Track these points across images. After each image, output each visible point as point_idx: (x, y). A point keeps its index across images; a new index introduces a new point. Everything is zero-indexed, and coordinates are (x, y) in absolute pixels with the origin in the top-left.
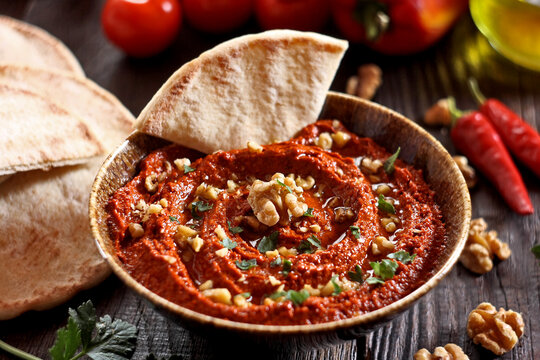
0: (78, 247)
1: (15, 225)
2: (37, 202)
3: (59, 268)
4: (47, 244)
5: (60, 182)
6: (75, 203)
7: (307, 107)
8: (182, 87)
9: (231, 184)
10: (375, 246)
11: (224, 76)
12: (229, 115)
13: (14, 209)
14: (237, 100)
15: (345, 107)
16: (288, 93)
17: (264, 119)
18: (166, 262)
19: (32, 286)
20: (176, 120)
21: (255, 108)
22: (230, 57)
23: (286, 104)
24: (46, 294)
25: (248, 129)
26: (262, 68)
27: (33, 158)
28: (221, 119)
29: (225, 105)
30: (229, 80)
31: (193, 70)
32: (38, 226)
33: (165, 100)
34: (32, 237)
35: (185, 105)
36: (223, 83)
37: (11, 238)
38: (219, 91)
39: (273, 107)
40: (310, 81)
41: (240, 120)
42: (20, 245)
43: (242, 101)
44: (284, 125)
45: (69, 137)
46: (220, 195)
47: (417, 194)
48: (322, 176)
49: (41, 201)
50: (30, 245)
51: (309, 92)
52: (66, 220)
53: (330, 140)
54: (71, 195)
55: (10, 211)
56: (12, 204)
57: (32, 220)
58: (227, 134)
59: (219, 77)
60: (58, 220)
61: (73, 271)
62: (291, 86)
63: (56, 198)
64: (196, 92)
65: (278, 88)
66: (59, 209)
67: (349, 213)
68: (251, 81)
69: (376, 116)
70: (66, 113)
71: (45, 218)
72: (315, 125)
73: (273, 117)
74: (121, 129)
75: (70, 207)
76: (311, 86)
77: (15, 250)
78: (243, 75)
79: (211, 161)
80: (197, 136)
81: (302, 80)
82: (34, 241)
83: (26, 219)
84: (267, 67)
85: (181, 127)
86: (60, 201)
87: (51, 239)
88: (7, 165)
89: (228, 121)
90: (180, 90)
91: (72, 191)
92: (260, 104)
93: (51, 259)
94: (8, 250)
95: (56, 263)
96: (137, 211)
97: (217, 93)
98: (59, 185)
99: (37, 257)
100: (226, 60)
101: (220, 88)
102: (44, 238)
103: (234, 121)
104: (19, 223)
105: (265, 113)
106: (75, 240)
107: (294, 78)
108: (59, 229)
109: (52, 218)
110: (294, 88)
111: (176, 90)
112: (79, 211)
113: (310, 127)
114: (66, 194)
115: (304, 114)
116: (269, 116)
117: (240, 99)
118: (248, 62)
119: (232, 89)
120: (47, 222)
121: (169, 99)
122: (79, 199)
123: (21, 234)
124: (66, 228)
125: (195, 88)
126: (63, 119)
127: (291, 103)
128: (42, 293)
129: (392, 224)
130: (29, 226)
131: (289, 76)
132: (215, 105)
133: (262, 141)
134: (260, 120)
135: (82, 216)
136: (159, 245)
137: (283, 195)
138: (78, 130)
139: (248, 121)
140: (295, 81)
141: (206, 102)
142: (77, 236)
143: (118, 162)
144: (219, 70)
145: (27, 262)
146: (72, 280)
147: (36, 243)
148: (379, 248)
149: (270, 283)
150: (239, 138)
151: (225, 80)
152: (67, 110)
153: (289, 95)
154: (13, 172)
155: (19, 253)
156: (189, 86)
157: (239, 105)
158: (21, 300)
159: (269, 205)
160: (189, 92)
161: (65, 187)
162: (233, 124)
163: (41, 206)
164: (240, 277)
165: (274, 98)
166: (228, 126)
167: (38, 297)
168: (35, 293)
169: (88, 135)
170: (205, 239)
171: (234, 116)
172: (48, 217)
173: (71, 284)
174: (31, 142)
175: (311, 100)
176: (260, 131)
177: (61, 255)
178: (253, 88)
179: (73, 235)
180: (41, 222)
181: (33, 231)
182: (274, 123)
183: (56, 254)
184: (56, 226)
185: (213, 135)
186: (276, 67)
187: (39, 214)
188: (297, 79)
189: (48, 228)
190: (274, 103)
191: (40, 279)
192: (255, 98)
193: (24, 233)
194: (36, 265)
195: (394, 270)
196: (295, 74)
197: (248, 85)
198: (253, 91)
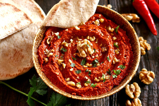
0: (29, 54)
1: (10, 49)
2: (15, 40)
3: (24, 61)
4: (20, 54)
5: (21, 33)
6: (26, 39)
7: (91, 12)
8: (55, 12)
9: (71, 40)
10: (114, 61)
11: (67, 7)
12: (69, 17)
13: (9, 43)
14: (71, 13)
15: (102, 10)
16: (85, 8)
17: (79, 17)
18: (56, 74)
19: (17, 68)
20: (54, 21)
21: (76, 14)
22: (68, 2)
23: (86, 12)
24: (22, 71)
25: (75, 20)
26: (78, 3)
27: (13, 30)
28: (67, 19)
29: (67, 15)
30: (68, 8)
31: (57, 7)
32: (16, 48)
33: (50, 17)
34: (15, 52)
35: (56, 17)
36: (67, 9)
37: (9, 53)
38: (66, 11)
39: (82, 13)
40: (92, 4)
41: (72, 18)
42: (12, 55)
43: (73, 13)
44: (85, 18)
45: (22, 20)
46: (69, 45)
47: (125, 41)
48: (97, 36)
49: (16, 40)
50: (15, 55)
51: (92, 8)
52: (24, 45)
53: (99, 22)
54: (24, 37)
55: (8, 44)
56: (8, 42)
57: (15, 46)
58: (69, 22)
59: (65, 7)
60: (22, 46)
61: (28, 62)
62: (86, 7)
63: (20, 38)
64: (59, 13)
65: (83, 8)
66: (22, 42)
67: (106, 50)
68: (75, 7)
69: (112, 13)
70: (20, 11)
71: (18, 45)
72: (94, 16)
73: (82, 16)
74: (36, 11)
75: (25, 41)
76: (92, 6)
77: (11, 57)
78: (72, 6)
79: (65, 34)
80: (60, 25)
81: (90, 5)
82: (16, 53)
83: (13, 46)
84: (79, 2)
85: (55, 23)
86: (21, 39)
87: (21, 52)
88: (6, 35)
89: (69, 19)
90: (54, 13)
91: (24, 35)
92: (78, 13)
93: (21, 59)
94: (9, 57)
95: (23, 60)
96: (46, 53)
97: (65, 12)
98: (20, 34)
99: (17, 58)
100: (67, 3)
101: (66, 10)
102: (18, 52)
103: (70, 19)
104: (11, 48)
105: (79, 15)
106: (27, 52)
107: (87, 4)
108: (22, 49)
109: (20, 45)
110: (87, 7)
111: (53, 13)
112: (27, 42)
113: (92, 17)
114: (23, 37)
115: (91, 13)
116: (81, 16)
117: (72, 12)
118: (74, 2)
119: (69, 10)
120: (19, 47)
121: (51, 16)
122: (27, 38)
123: (12, 52)
124: (24, 48)
125: (59, 12)
126: (19, 13)
127: (87, 11)
128: (21, 71)
129: (118, 52)
130: (14, 48)
131: (86, 4)
132: (65, 15)
133: (79, 23)
134: (78, 17)
135: (29, 44)
136: (53, 67)
137: (87, 48)
138: (24, 17)
139: (74, 18)
140: (87, 5)
141: (62, 15)
142: (28, 50)
143: (38, 36)
144: (65, 5)
145: (15, 60)
146: (28, 65)
147: (16, 54)
148: (115, 62)
149: (85, 78)
150: (72, 23)
151: (67, 8)
152: (20, 9)
153: (86, 9)
154: (8, 36)
155: (12, 58)
156: (57, 12)
157: (71, 14)
158: (15, 73)
159: (83, 52)
160: (57, 13)
161: (22, 34)
162: (70, 20)
163: (17, 42)
164: (77, 77)
165: (82, 11)
166: (69, 21)
167: (19, 72)
168: (19, 71)
169: (27, 18)
170: (66, 64)
171: (71, 17)
172: (19, 45)
173: (28, 67)
174: (11, 25)
175: (92, 9)
176: (78, 20)
177: (24, 57)
178: (76, 9)
179: (27, 50)
180: (17, 47)
181: (15, 50)
182: (82, 17)
183: (23, 57)
184: (21, 48)
185: (65, 24)
186: (82, 2)
187: (16, 44)
188: (88, 4)
189: (19, 48)
190: (82, 12)
191: (19, 66)
192: (76, 11)
193: (13, 51)
194: (17, 61)
195: (120, 72)
196: (88, 3)
197: (74, 8)
198: (76, 10)
